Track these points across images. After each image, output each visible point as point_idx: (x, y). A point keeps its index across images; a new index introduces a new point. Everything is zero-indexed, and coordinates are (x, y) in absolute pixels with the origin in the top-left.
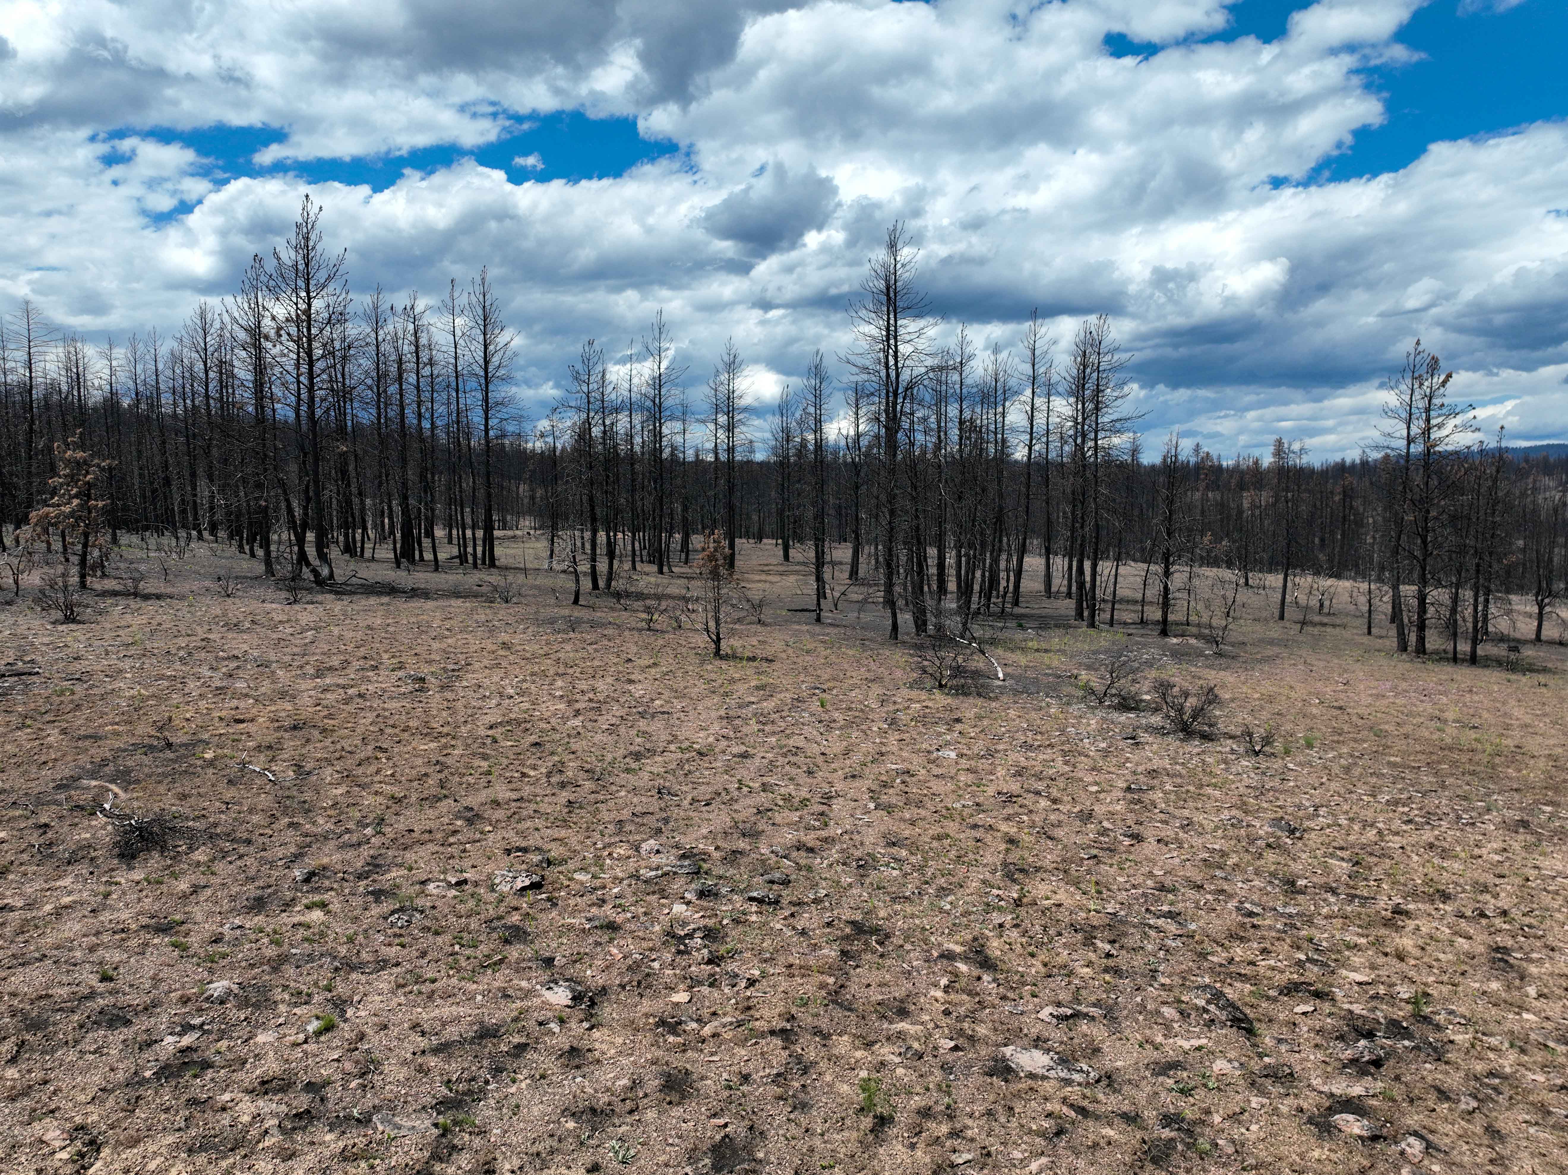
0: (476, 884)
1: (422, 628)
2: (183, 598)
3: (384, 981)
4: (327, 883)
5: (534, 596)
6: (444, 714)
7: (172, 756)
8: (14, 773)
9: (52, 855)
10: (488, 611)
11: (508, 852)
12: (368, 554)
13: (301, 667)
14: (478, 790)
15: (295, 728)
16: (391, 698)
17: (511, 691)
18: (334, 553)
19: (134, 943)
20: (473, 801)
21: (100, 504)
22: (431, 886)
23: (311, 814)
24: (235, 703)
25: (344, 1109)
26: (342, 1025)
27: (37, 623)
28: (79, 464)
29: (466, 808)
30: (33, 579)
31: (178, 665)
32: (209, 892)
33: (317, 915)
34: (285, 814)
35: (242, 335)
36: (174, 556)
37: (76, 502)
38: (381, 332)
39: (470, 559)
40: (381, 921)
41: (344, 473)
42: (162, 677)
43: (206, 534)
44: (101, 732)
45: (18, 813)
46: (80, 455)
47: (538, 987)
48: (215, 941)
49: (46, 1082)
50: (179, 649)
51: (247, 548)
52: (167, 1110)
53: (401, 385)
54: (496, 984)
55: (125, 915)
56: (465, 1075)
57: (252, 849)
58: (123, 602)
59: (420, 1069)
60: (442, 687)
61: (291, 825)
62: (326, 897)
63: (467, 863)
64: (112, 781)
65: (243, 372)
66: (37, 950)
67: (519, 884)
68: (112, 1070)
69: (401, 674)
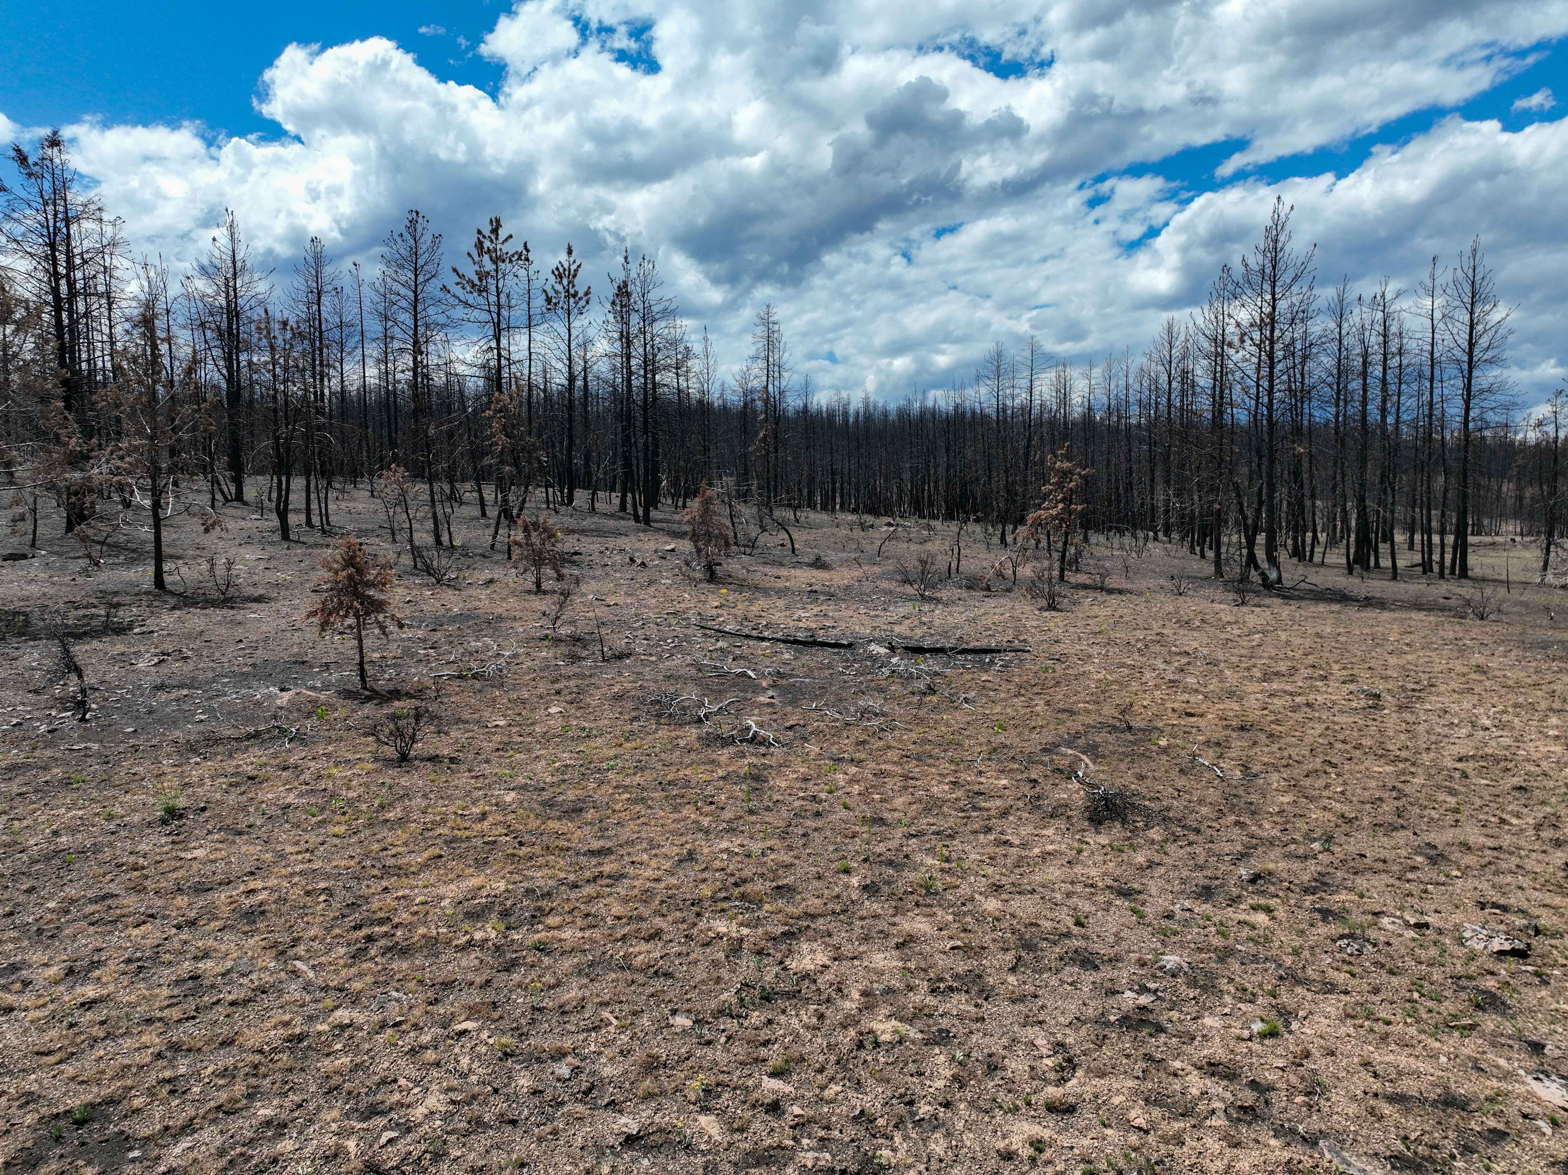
0: (1440, 931)
1: (1377, 641)
2: (1140, 594)
3: (1333, 1005)
4: (1272, 889)
5: (1520, 614)
6: (1403, 737)
7: (1131, 738)
8: (1013, 732)
9: (1039, 807)
10: (1457, 628)
11: (1482, 906)
12: (1317, 559)
13: (1248, 669)
14: (1443, 827)
15: (1242, 728)
16: (1341, 712)
17: (1487, 722)
18: (1283, 556)
19: (1100, 899)
20: (1440, 838)
21: (1079, 508)
22: (1385, 921)
23: (1257, 817)
24: (1186, 697)
25: (1289, 1121)
26: (1287, 1035)
27: (1028, 608)
28: (1065, 474)
29: (1428, 844)
30: (1026, 571)
31: (1136, 656)
32: (1162, 870)
33: (1261, 918)
34: (1232, 811)
35: (1207, 345)
36: (1134, 555)
37: (1061, 506)
38: (1345, 326)
39: (1436, 568)
40: (1328, 942)
41: (1296, 474)
42: (1122, 665)
43: (1160, 535)
44: (1075, 708)
45: (1016, 766)
46: (1067, 465)
47: (1521, 1072)
48: (1167, 917)
49: (1036, 996)
50: (1138, 640)
51: (1198, 549)
52: (1128, 1056)
53: (1365, 379)
54: (1466, 1051)
55: (1093, 872)
56: (1426, 1138)
57: (1200, 838)
58: (1092, 594)
59: (1372, 1111)
60: (1400, 707)
61: (1237, 823)
62: (1272, 902)
63: (1428, 906)
64: (1084, 753)
65: (1204, 380)
66: (1029, 884)
67: (1497, 945)
68: (1084, 1004)
69: (1352, 687)
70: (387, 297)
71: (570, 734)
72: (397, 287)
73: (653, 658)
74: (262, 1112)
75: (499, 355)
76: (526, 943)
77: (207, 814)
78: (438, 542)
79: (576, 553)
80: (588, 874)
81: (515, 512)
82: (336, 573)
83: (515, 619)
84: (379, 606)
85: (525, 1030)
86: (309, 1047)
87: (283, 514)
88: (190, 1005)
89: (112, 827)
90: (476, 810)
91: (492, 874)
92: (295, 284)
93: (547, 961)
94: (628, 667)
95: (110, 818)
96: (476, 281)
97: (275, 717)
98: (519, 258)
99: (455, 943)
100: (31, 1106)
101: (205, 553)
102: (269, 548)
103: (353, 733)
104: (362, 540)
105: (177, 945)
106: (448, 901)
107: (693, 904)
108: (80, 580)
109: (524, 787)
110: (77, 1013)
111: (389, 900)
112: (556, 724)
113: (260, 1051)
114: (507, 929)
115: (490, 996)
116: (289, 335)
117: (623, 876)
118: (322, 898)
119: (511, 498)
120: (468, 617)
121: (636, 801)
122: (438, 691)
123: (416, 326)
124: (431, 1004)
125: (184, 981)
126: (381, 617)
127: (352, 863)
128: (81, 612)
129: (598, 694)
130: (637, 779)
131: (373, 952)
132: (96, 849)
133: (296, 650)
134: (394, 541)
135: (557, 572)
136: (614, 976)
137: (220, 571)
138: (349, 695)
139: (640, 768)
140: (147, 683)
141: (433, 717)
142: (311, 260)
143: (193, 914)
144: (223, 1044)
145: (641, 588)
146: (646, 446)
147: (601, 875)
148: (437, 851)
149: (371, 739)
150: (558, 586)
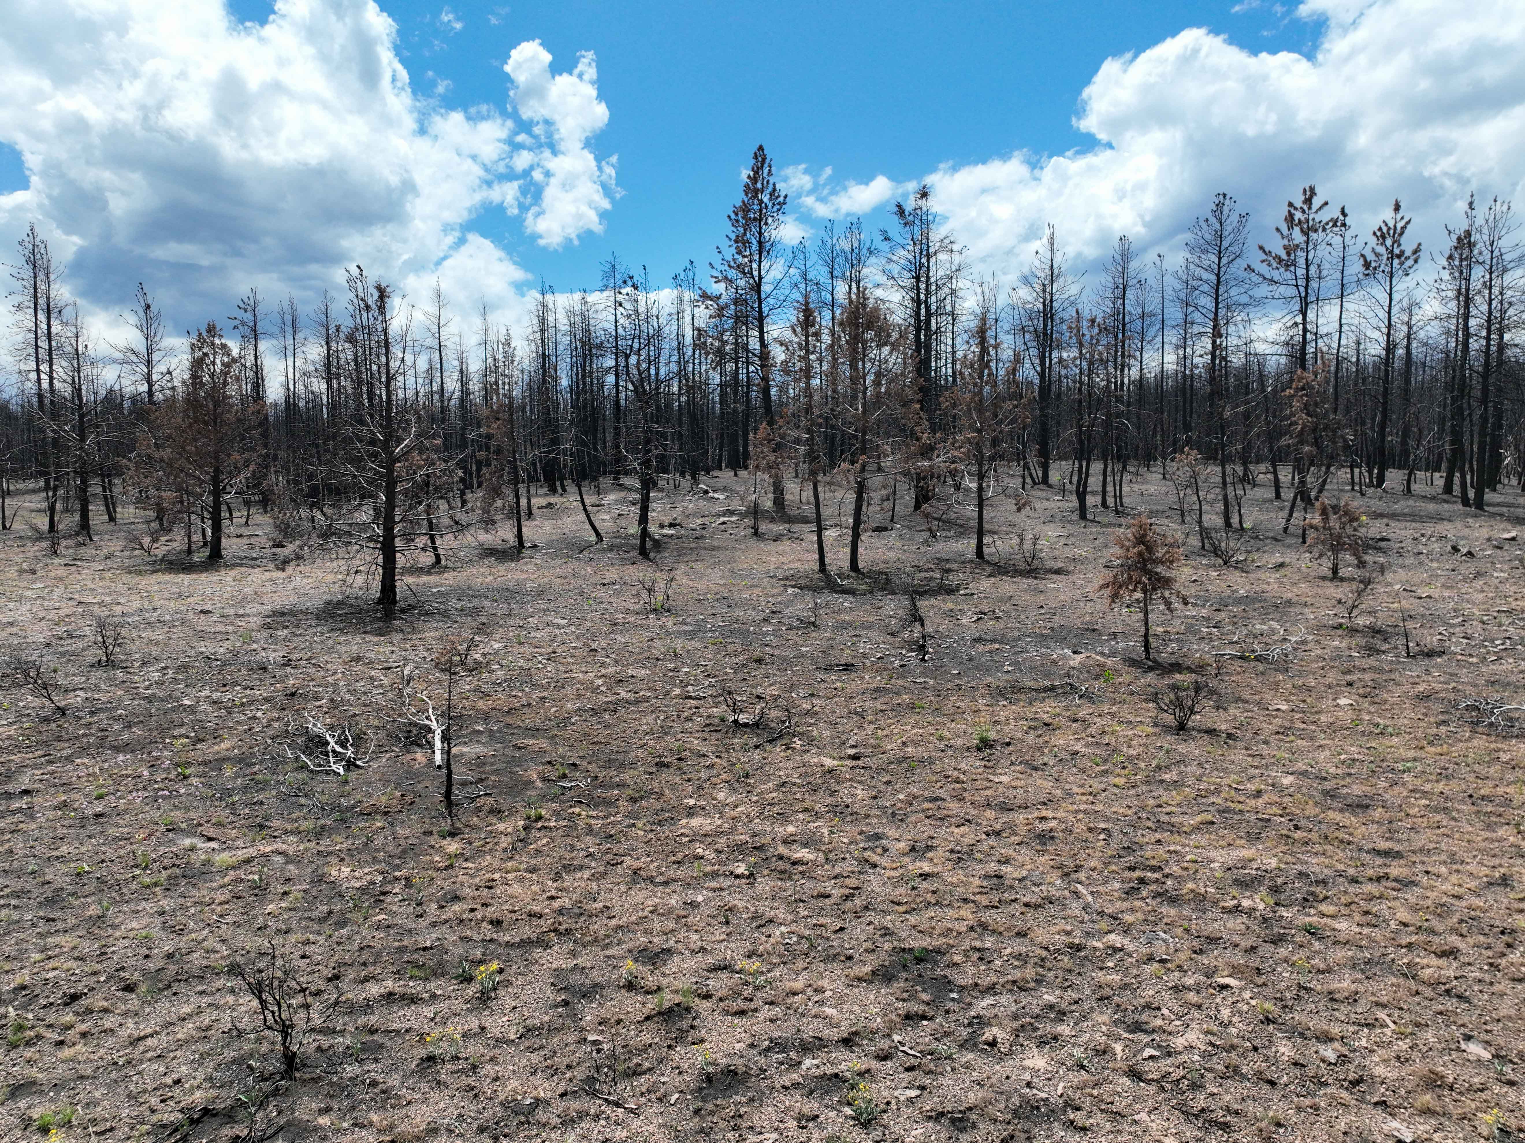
70: (1190, 285)
71: (1361, 728)
72: (1198, 272)
73: (1474, 660)
74: (1046, 997)
75: (1305, 330)
76: (1295, 922)
77: (1011, 748)
78: (1228, 524)
79: (1383, 539)
80: (1370, 872)
81: (1313, 494)
82: (1128, 550)
83: (1306, 604)
84: (1167, 582)
85: (1290, 1003)
86: (1086, 957)
87: (1081, 496)
88: (995, 897)
89: (942, 746)
90: (1251, 787)
91: (1264, 850)
92: (1103, 281)
93: (1317, 945)
94: (1438, 666)
95: (941, 739)
96: (1284, 256)
97: (1068, 675)
98: (1335, 225)
99: (1222, 904)
100: (888, 938)
101: (1016, 529)
102: (1068, 526)
103: (1136, 698)
104: (1152, 521)
105: (986, 848)
106: (1217, 864)
107: (1503, 933)
108: (923, 549)
109: (1304, 774)
110: (917, 880)
111: (1161, 851)
112: (1346, 716)
113: (1047, 949)
114: (1276, 904)
115: (1255, 961)
116: (1096, 331)
117: (1413, 883)
118: (1102, 837)
119: (1309, 479)
120: (1254, 600)
121: (1436, 810)
122: (1219, 668)
123: (1217, 308)
124: (1195, 952)
125: (990, 877)
126: (1167, 594)
127: (1130, 812)
128: (923, 575)
129: (1398, 692)
130: (1440, 786)
131: (1144, 893)
132: (931, 761)
133: (1087, 618)
134: (1183, 521)
135: (1358, 558)
136: (1394, 980)
137: (1028, 545)
138: (1133, 663)
139: (1444, 775)
140: (969, 635)
141: (1213, 692)
142: (1118, 258)
143: (998, 827)
144: (1018, 934)
145: (1464, 580)
146: (1484, 419)
147: (1386, 877)
148: (1209, 817)
149: (1151, 705)
150: (1356, 573)
